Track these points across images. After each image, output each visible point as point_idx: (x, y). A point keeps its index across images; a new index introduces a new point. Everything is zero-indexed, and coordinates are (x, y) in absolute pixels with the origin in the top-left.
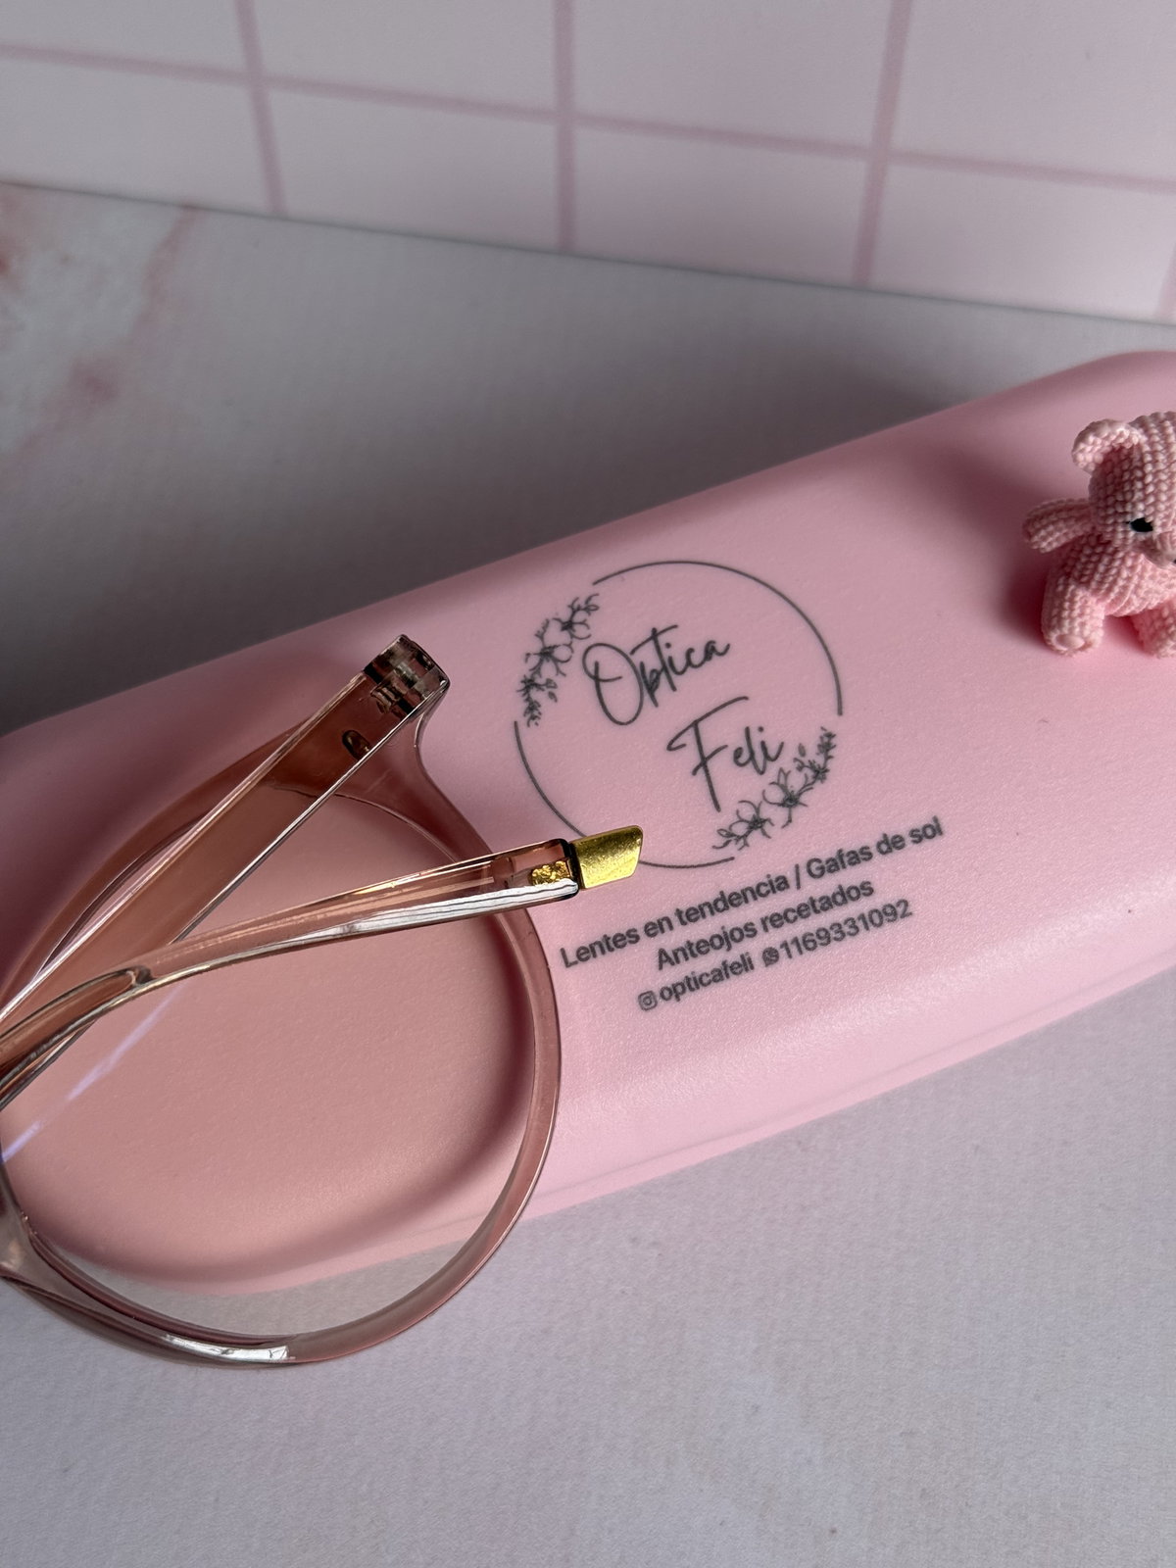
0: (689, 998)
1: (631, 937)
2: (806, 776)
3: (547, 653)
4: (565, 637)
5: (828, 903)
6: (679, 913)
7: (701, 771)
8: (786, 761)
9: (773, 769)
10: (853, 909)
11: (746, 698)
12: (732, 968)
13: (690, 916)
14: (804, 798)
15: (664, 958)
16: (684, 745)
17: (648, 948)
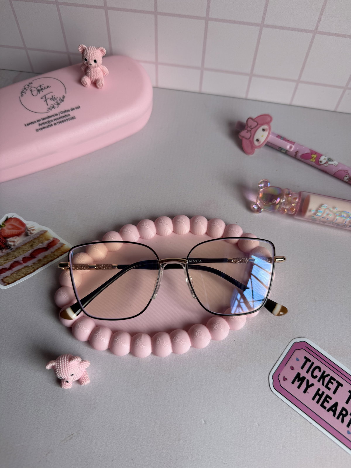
0: (44, 130)
1: (35, 122)
2: (61, 101)
3: (25, 89)
4: (28, 87)
5: (63, 117)
6: (42, 119)
7: (46, 101)
8: (58, 100)
9: (56, 101)
10: (67, 118)
11: (52, 92)
12: (50, 126)
13: (43, 119)
14: (61, 104)
15: (40, 125)
16: (43, 98)
17: (37, 124)
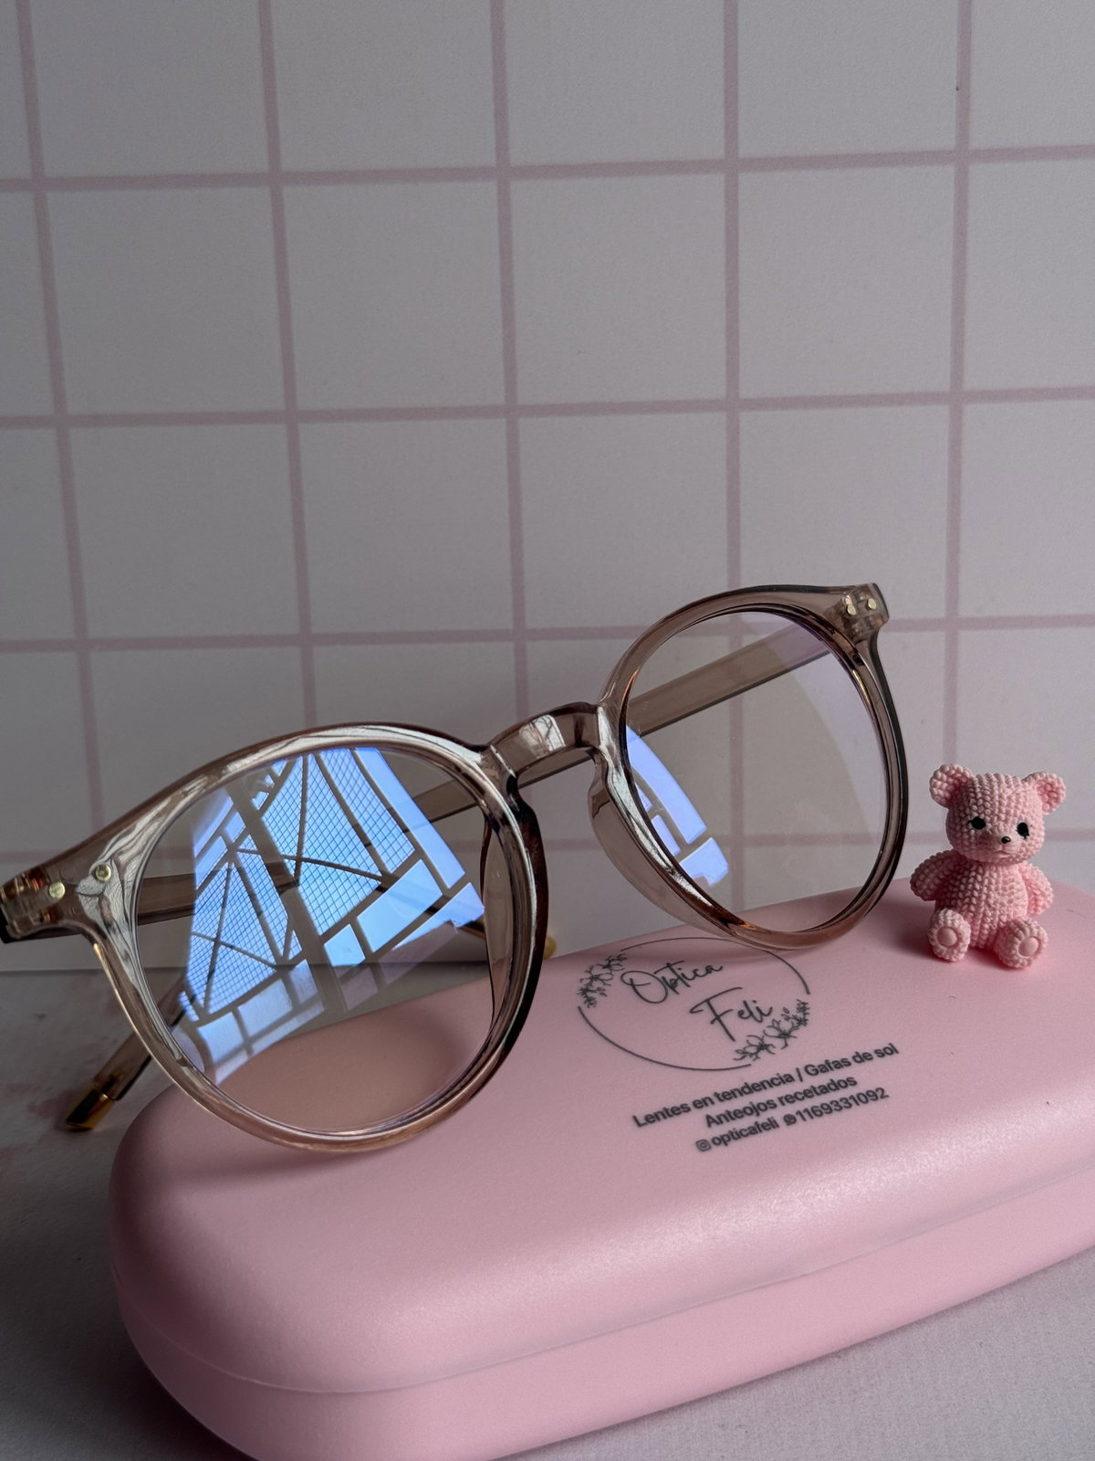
0: (733, 1144)
1: (684, 1109)
2: (793, 1024)
3: (595, 978)
4: (606, 971)
5: (825, 1090)
6: (717, 1095)
7: (716, 1022)
8: (777, 1015)
9: (767, 1021)
10: (844, 1094)
11: (740, 988)
12: (762, 1125)
13: (725, 1096)
14: (793, 1034)
15: (710, 1121)
16: (702, 1010)
17: (697, 1116)
